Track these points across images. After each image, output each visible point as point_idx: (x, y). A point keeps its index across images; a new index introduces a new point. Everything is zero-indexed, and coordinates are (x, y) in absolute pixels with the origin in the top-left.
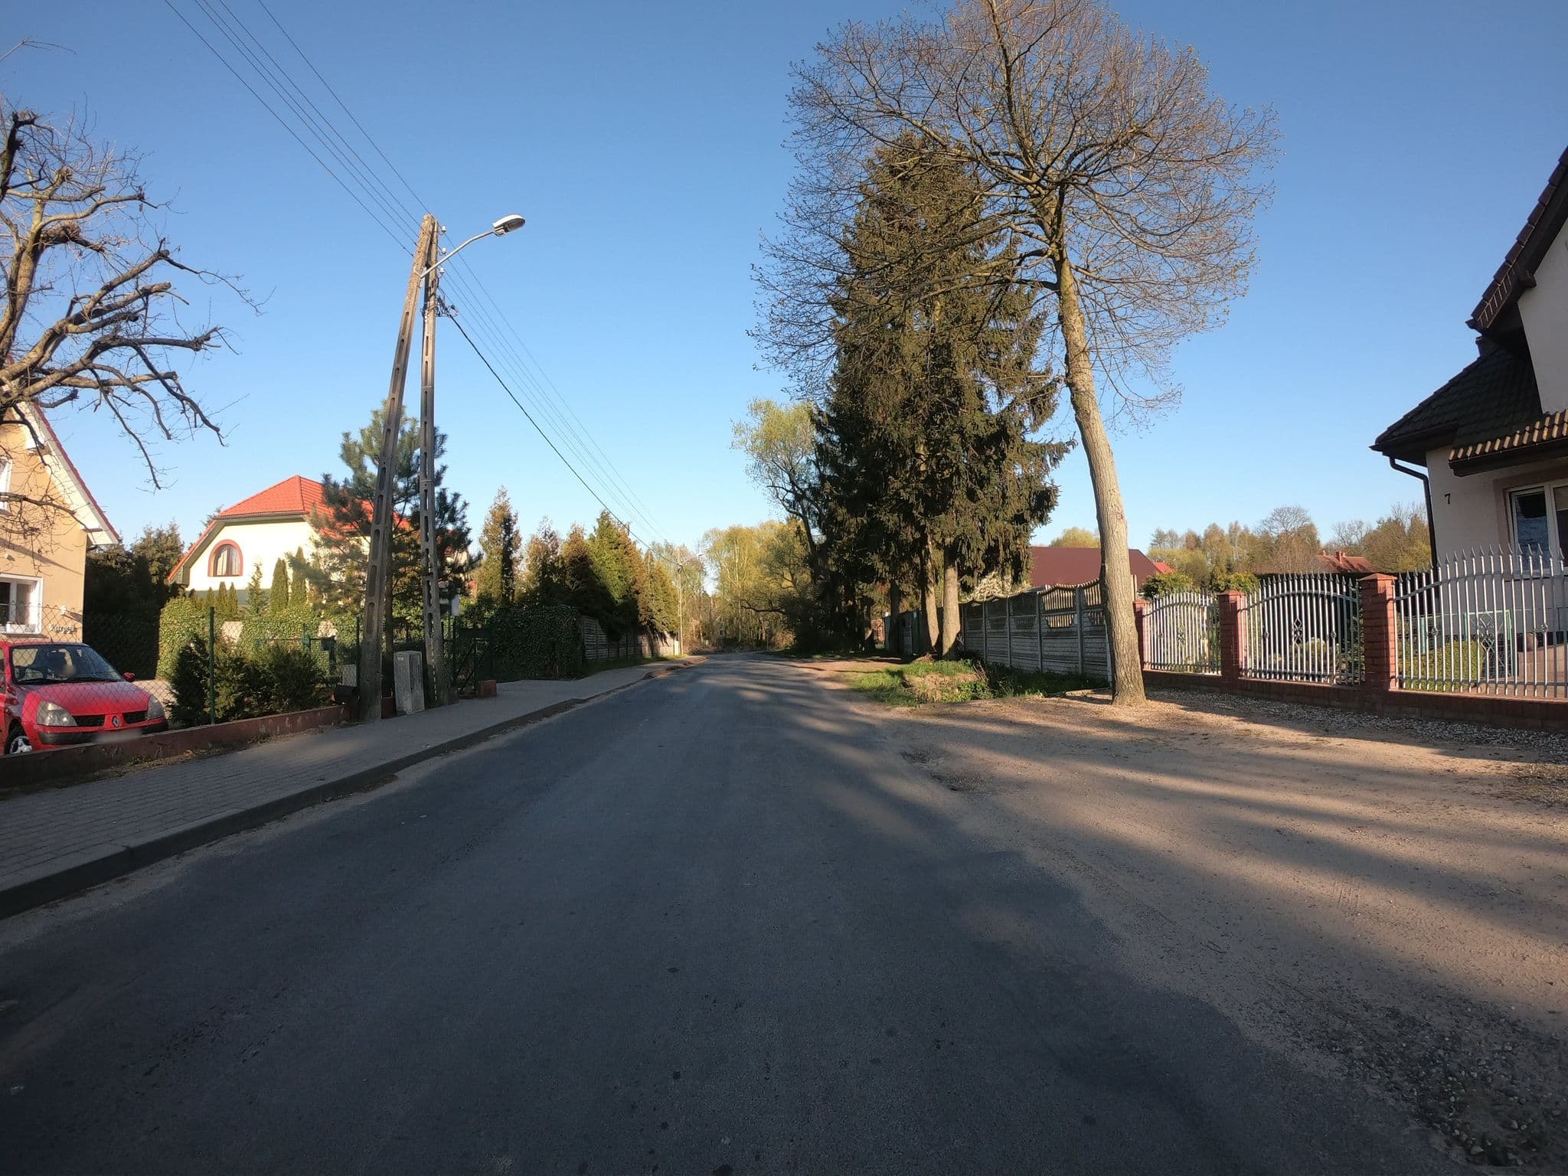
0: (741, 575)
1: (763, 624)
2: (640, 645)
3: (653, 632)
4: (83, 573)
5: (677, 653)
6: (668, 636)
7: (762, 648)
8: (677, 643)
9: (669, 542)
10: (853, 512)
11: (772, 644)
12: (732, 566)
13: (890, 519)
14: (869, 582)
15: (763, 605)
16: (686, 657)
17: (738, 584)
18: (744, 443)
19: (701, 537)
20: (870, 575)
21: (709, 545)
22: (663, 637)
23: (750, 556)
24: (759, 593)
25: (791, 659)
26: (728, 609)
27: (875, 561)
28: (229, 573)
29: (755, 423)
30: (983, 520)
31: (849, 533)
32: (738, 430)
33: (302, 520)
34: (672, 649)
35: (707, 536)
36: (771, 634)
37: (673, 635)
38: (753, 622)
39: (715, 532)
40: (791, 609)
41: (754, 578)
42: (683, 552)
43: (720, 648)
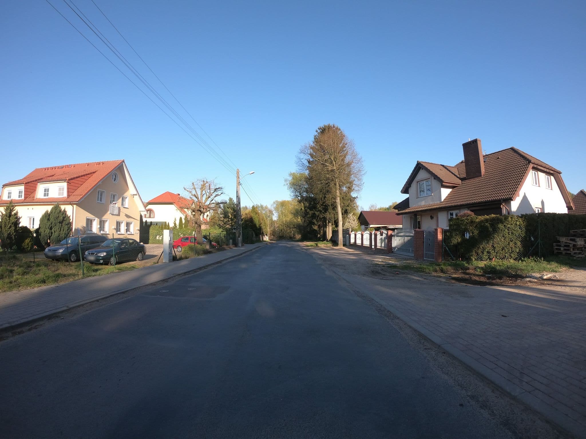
0: (285, 216)
1: (292, 232)
2: (260, 237)
3: (263, 234)
4: (139, 220)
5: (267, 240)
6: (265, 235)
7: (291, 239)
8: (267, 237)
9: (262, 204)
10: (311, 210)
11: (295, 238)
12: (282, 213)
13: (317, 213)
14: (314, 225)
15: (292, 226)
16: (269, 241)
17: (284, 219)
18: (287, 184)
19: (272, 203)
20: (314, 224)
21: (275, 205)
22: (264, 235)
23: (288, 210)
24: (291, 223)
25: (299, 242)
26: (281, 226)
27: (315, 221)
28: (150, 217)
29: (290, 178)
30: (335, 214)
31: (310, 214)
32: (286, 180)
33: (173, 204)
34: (266, 238)
35: (274, 203)
36: (294, 235)
37: (266, 235)
38: (289, 231)
39: (277, 201)
40: (299, 228)
41: (289, 218)
42: (266, 207)
43: (278, 239)
